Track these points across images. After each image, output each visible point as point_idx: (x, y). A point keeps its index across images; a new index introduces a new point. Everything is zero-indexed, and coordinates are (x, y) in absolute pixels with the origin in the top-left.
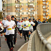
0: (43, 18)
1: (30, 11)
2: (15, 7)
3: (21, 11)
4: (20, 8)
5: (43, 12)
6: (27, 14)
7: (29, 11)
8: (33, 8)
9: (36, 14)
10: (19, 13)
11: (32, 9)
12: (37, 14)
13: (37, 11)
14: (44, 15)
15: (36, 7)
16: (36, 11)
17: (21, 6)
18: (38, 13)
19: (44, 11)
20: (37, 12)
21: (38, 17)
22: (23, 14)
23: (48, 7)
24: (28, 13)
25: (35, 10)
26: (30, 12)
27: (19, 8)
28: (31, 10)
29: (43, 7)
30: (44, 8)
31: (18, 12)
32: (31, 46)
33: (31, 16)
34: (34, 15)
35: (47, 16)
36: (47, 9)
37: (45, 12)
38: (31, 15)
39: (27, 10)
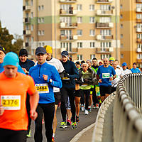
0: (137, 60)
1: (99, 37)
2: (60, 27)
3: (75, 37)
4: (73, 31)
5: (137, 42)
6: (92, 47)
7: (96, 40)
8: (110, 29)
9: (117, 48)
10: (70, 44)
11: (106, 33)
12: (119, 46)
14: (139, 50)
15: (116, 27)
16: (116, 39)
17: (76, 25)
18: (122, 44)
19: (139, 40)
20: (119, 41)
21: (122, 55)
24: (94, 43)
25: (114, 37)
26: (99, 41)
27: (70, 29)
28: (104, 37)
29: (136, 27)
30: (139, 30)
31: (68, 40)
32: (103, 135)
33: (103, 51)
34: (111, 50)
39: (92, 35)
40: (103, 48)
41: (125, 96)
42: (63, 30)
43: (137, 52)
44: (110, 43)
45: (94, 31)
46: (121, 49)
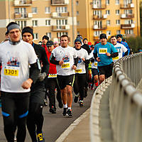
0: (94, 37)
1: (55, 15)
2: (14, 5)
3: (30, 15)
4: (27, 8)
5: (94, 19)
6: (48, 25)
7: (52, 17)
8: (65, 6)
10: (25, 22)
11: (62, 10)
12: (75, 24)
13: (77, 16)
14: (96, 27)
15: (72, 3)
16: (72, 16)
17: (31, 3)
18: (78, 22)
19: (96, 17)
20: (75, 18)
21: (78, 32)
22: (35, 26)
23: (106, 6)
24: (49, 21)
25: (70, 14)
26: (55, 18)
27: (25, 7)
28: (60, 14)
29: (92, 3)
30: (95, 6)
31: (23, 18)
33: (59, 29)
34: (68, 27)
35: (105, 29)
36: (104, 11)
37: (98, 19)
38: (60, 27)
39: (47, 13)
40: (59, 25)
41: (120, 72)
42: (17, 8)
43: (94, 30)
44: (66, 21)
45: (49, 8)
46: (77, 26)
